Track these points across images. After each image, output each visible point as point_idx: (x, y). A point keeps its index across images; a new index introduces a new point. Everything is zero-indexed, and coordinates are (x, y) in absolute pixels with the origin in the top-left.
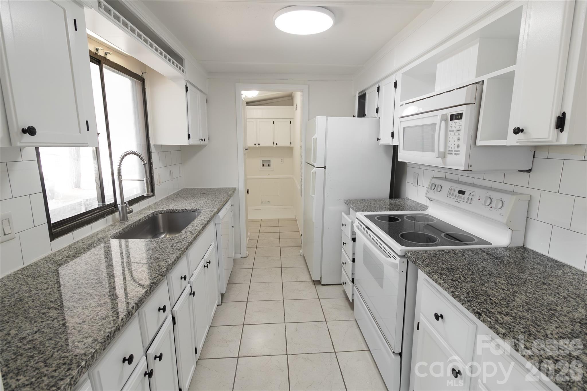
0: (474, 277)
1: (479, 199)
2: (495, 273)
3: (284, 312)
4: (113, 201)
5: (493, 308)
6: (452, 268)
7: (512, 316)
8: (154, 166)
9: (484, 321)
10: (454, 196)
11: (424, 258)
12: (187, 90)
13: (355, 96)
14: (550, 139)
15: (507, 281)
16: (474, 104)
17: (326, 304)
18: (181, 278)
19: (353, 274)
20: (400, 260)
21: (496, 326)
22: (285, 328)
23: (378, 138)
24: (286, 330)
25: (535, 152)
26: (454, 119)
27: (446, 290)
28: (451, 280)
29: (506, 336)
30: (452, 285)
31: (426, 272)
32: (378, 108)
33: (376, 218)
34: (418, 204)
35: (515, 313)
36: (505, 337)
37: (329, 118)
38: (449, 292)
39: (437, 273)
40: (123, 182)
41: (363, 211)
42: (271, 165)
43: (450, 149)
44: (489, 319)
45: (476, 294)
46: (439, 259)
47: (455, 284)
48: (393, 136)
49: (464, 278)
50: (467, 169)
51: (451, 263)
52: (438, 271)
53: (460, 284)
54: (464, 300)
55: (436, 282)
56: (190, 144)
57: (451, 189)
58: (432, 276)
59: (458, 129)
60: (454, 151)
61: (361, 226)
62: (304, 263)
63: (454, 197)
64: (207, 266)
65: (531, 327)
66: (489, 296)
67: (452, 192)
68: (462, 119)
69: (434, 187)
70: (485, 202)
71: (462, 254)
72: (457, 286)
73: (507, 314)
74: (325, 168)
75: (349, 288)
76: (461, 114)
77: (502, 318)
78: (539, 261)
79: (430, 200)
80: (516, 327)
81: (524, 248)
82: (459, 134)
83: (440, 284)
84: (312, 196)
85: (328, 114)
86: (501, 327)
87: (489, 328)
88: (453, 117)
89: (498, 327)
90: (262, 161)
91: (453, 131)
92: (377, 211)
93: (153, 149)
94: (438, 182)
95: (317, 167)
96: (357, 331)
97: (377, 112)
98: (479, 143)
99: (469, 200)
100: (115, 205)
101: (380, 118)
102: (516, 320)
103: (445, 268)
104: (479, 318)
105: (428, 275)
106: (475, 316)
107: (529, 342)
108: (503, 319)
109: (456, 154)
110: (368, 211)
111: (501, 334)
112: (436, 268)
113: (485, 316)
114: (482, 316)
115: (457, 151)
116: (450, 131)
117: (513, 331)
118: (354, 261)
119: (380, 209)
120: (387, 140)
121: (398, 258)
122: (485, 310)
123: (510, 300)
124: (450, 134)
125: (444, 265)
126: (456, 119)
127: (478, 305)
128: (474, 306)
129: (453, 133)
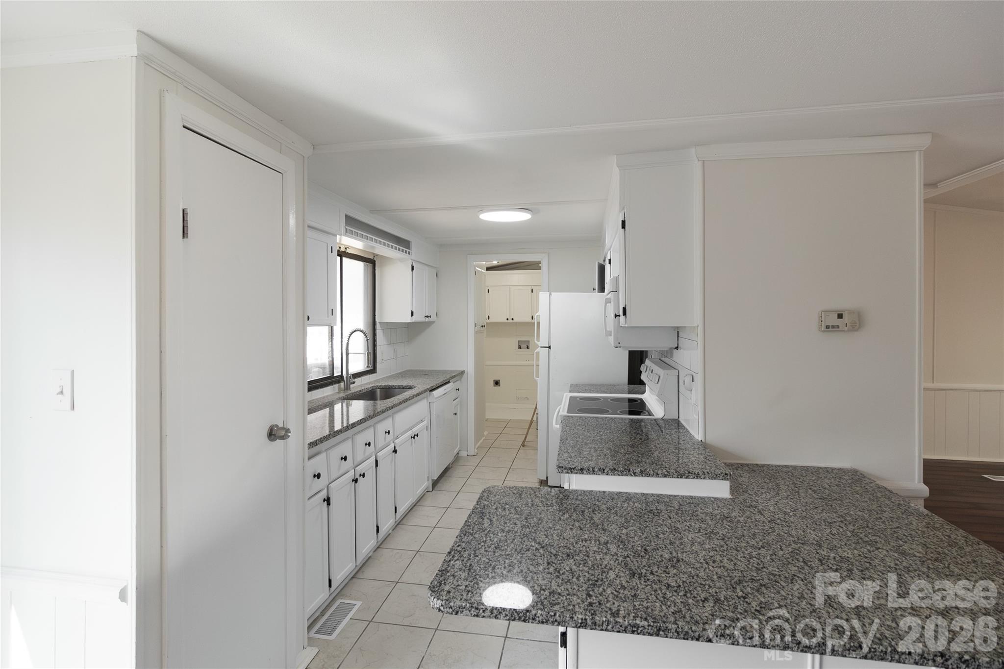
4: (340, 374)
8: (378, 343)
12: (413, 269)
18: (386, 432)
25: (678, 333)
40: (350, 355)
42: (530, 347)
50: (616, 346)
56: (413, 321)
64: (414, 438)
74: (549, 347)
81: (678, 422)
90: (519, 341)
93: (378, 326)
100: (341, 376)
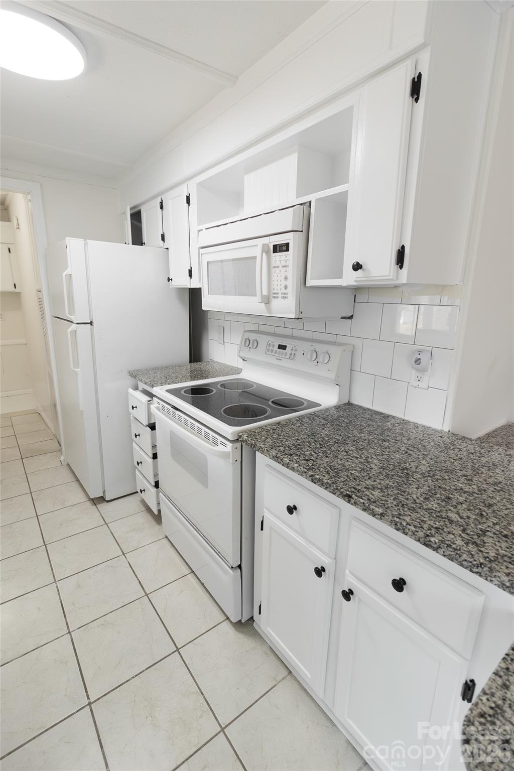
0: (325, 449)
1: (303, 354)
2: (340, 439)
3: (51, 565)
5: (359, 485)
6: (298, 444)
7: (379, 489)
9: (355, 504)
10: (274, 352)
11: (264, 438)
13: (124, 213)
14: (391, 277)
15: (354, 447)
16: (302, 231)
17: (119, 529)
19: (156, 475)
20: (232, 446)
21: (372, 507)
22: (58, 591)
23: (169, 278)
24: (59, 593)
25: (355, 295)
26: (278, 251)
27: (302, 475)
28: (305, 460)
29: (384, 516)
30: (308, 468)
31: (271, 457)
32: (164, 233)
33: (182, 392)
34: (228, 366)
35: (380, 484)
36: (382, 517)
37: (89, 241)
38: (306, 476)
39: (286, 454)
41: (162, 384)
43: (275, 291)
44: (362, 501)
45: (336, 472)
46: (281, 436)
47: (311, 465)
48: (190, 275)
49: (316, 453)
50: (297, 317)
51: (294, 437)
52: (286, 452)
53: (315, 463)
54: (327, 483)
55: (288, 467)
57: (270, 344)
58: (281, 460)
59: (285, 264)
60: (280, 294)
61: (163, 406)
62: (71, 475)
63: (273, 354)
65: (399, 496)
66: (348, 470)
67: (271, 348)
68: (288, 251)
69: (249, 343)
70: (311, 357)
71: (301, 424)
72: (313, 467)
73: (374, 488)
74: (91, 323)
75: (150, 496)
76: (287, 245)
77: (371, 494)
78: (368, 416)
79: (244, 360)
80: (388, 501)
81: (349, 404)
82: (286, 271)
83: (293, 469)
84: (74, 371)
85: (86, 236)
86: (376, 507)
87: (362, 510)
88: (277, 249)
89: (374, 507)
91: (278, 267)
92: (181, 382)
94: (253, 337)
95: (77, 322)
96: (172, 550)
97: (163, 239)
98: (310, 282)
99: (292, 356)
101: (168, 249)
102: (384, 492)
103: (291, 445)
104: (349, 502)
105: (275, 460)
106: (344, 499)
107: (407, 515)
108: (373, 495)
109: (283, 297)
110: (169, 384)
111: (378, 514)
112: (282, 448)
113: (356, 498)
114: (353, 498)
115: (285, 294)
116: (275, 267)
117: (389, 507)
118: (155, 456)
119: (184, 378)
120: (183, 281)
121: (229, 445)
122: (353, 490)
123: (368, 469)
124: (274, 271)
125: (289, 442)
126: (281, 251)
127: (343, 485)
128: (341, 488)
129: (277, 270)
